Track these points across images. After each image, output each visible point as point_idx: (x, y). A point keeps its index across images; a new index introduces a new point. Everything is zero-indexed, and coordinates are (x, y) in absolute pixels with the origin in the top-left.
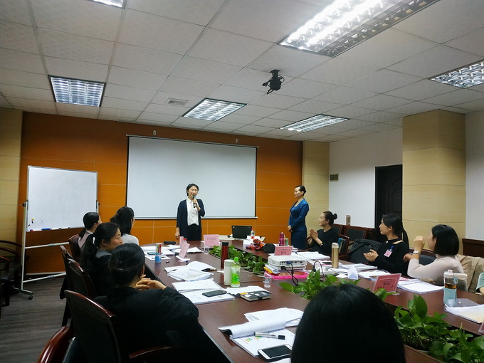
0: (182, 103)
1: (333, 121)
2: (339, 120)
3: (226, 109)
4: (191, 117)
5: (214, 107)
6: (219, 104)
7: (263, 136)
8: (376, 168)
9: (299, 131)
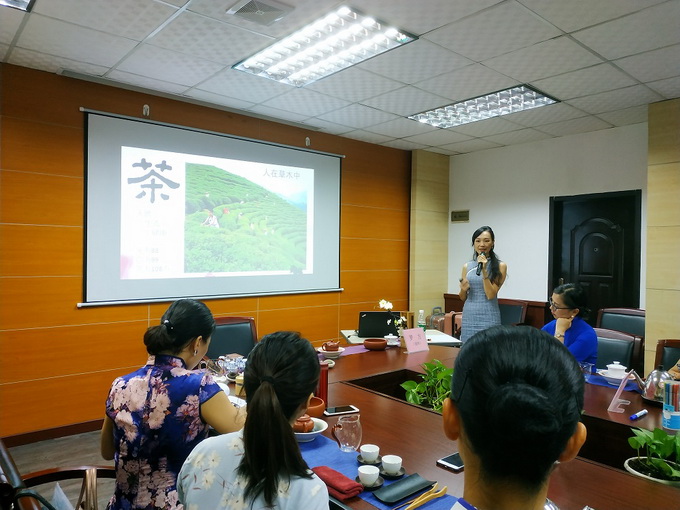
4: (250, 71)
7: (354, 135)
8: (551, 198)
9: (435, 125)
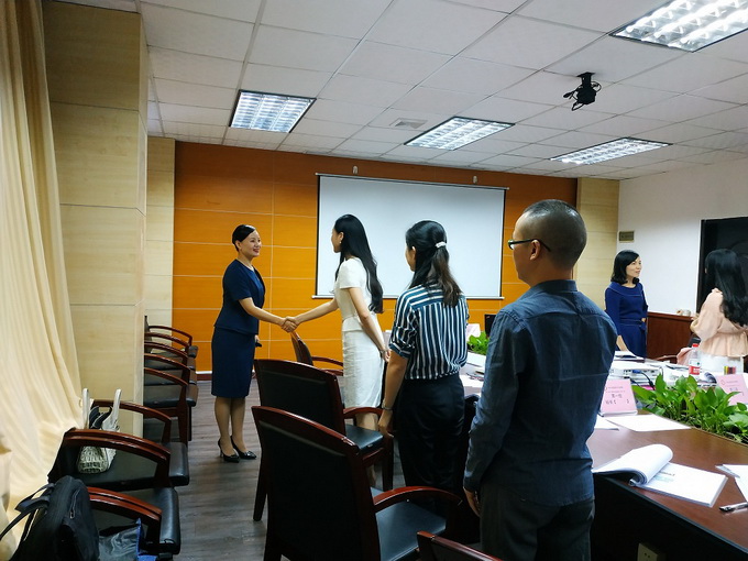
0: (415, 125)
1: (642, 148)
2: (651, 147)
3: (479, 131)
4: (417, 145)
5: (460, 130)
6: (471, 125)
7: (516, 171)
8: (703, 221)
9: (578, 162)
